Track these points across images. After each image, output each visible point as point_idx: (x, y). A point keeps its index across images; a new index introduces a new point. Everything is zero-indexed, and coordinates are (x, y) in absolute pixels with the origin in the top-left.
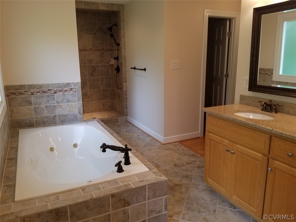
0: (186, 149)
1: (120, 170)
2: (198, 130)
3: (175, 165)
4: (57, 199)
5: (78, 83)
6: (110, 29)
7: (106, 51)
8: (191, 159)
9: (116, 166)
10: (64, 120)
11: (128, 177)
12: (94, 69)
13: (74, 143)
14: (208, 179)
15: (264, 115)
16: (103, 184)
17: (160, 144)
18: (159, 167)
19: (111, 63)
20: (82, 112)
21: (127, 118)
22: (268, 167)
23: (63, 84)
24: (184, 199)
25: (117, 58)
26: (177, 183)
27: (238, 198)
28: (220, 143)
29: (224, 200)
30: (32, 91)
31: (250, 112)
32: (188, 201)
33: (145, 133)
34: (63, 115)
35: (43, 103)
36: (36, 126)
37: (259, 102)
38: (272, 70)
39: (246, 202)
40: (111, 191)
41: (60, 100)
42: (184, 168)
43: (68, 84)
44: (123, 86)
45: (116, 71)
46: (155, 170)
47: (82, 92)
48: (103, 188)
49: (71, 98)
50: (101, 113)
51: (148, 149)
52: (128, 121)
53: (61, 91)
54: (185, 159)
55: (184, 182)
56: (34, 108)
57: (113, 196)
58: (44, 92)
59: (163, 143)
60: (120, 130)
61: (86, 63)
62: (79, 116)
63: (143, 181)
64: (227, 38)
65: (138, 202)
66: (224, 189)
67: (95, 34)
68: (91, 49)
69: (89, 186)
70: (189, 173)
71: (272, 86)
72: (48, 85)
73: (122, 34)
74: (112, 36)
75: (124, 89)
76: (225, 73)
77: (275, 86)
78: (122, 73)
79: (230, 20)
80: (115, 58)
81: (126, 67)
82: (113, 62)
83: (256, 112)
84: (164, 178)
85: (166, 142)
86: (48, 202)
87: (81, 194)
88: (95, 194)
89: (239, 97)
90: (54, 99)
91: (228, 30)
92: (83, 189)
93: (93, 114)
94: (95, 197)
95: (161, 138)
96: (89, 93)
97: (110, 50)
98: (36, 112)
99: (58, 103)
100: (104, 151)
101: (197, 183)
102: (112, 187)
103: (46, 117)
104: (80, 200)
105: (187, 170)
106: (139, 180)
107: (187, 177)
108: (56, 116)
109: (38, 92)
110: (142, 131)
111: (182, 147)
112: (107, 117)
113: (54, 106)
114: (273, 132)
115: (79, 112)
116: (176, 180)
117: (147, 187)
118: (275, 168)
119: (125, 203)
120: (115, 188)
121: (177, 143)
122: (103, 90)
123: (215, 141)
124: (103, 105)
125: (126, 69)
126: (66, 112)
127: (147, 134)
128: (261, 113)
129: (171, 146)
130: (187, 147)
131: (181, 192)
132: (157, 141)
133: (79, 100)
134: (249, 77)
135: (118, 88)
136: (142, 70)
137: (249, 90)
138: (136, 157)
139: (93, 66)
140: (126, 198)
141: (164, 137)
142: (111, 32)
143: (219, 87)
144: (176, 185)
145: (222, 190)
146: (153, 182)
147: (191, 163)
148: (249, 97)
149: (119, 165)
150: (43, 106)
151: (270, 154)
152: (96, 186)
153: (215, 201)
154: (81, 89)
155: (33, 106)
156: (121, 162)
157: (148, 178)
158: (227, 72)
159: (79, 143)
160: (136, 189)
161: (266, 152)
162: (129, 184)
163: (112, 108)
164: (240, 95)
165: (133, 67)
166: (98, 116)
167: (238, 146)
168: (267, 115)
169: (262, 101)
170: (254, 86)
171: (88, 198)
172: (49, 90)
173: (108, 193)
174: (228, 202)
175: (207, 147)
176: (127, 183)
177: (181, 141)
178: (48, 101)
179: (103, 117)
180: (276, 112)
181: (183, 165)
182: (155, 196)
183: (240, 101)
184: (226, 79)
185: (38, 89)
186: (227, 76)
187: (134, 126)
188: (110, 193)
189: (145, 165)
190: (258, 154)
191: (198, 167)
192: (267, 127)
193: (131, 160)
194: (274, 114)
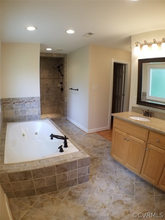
0: (100, 136)
1: (62, 151)
2: (107, 126)
3: (94, 146)
4: (25, 166)
5: (38, 97)
6: (59, 67)
7: (56, 79)
8: (104, 143)
9: (59, 148)
10: (31, 118)
11: (66, 155)
12: (49, 89)
13: (35, 132)
14: (113, 154)
15: (145, 118)
16: (51, 159)
17: (85, 134)
18: (85, 147)
19: (58, 86)
20: (40, 114)
21: (66, 118)
22: (146, 148)
23: (31, 97)
24: (99, 166)
25: (62, 83)
26: (95, 157)
27: (129, 165)
28: (121, 135)
29: (121, 166)
30: (14, 101)
31: (137, 116)
32: (101, 167)
33: (77, 127)
34: (30, 116)
35: (19, 108)
36: (16, 121)
37: (142, 111)
38: (146, 93)
39: (133, 167)
40: (56, 163)
41: (28, 107)
42: (99, 148)
43: (33, 98)
44: (64, 99)
45: (61, 91)
46: (83, 151)
47: (41, 102)
48: (51, 161)
49: (34, 106)
50: (52, 114)
51: (78, 136)
52: (67, 120)
53: (29, 102)
54: (100, 142)
55: (99, 156)
56: (15, 111)
57: (57, 166)
58: (20, 102)
59: (87, 133)
60: (62, 125)
61: (44, 86)
62: (39, 116)
63: (75, 157)
64: (124, 74)
65: (72, 169)
66: (121, 160)
67: (50, 70)
68: (47, 78)
69: (43, 160)
70: (102, 151)
71: (146, 101)
72: (22, 98)
73: (65, 70)
74: (59, 71)
75: (65, 101)
76: (123, 93)
77: (148, 101)
78: (64, 91)
79: (125, 65)
80: (60, 83)
81: (66, 88)
82: (59, 85)
83: (141, 117)
84: (88, 156)
85: (90, 133)
86: (20, 167)
87: (38, 164)
88: (47, 165)
89: (131, 107)
90: (25, 106)
91: (124, 70)
92: (40, 161)
93: (47, 115)
94: (46, 166)
95: (86, 130)
96: (45, 103)
97: (58, 78)
98: (15, 113)
99: (27, 109)
100: (52, 139)
101: (107, 156)
102: (57, 161)
103: (21, 116)
104: (38, 168)
105: (101, 149)
106: (73, 157)
107: (101, 153)
108: (26, 116)
109: (17, 102)
110: (75, 126)
111: (98, 136)
112: (55, 117)
113: (25, 110)
114: (151, 129)
115: (39, 114)
116: (95, 155)
117: (77, 161)
118: (150, 148)
119: (65, 170)
120: (58, 162)
121: (96, 133)
122: (53, 101)
123: (118, 133)
124: (53, 110)
125: (67, 89)
126: (31, 114)
127: (78, 127)
128: (143, 117)
129: (92, 135)
130: (101, 135)
131: (97, 162)
132: (84, 132)
133: (38, 107)
134: (137, 96)
135: (62, 100)
136: (76, 90)
137: (137, 104)
138: (71, 142)
139: (48, 88)
140: (65, 168)
141: (88, 130)
142: (59, 68)
143: (119, 101)
144: (95, 158)
145: (121, 161)
146: (82, 158)
147: (103, 145)
148: (137, 108)
149: (60, 148)
150: (19, 110)
151: (148, 141)
152: (47, 160)
153: (116, 166)
154: (40, 100)
155: (14, 110)
156: (62, 146)
157: (78, 156)
158: (124, 93)
159: (38, 132)
160: (71, 162)
161: (146, 140)
162: (67, 159)
163: (58, 112)
164: (132, 107)
165: (71, 88)
166: (50, 116)
167: (131, 136)
168: (147, 118)
169: (144, 110)
170: (140, 102)
171: (42, 167)
172: (23, 101)
173: (54, 164)
174: (123, 166)
175: (113, 137)
176: (65, 159)
177: (98, 132)
178: (22, 107)
179: (53, 117)
180: (151, 117)
181: (99, 146)
182: (82, 166)
183: (132, 110)
184: (123, 97)
185: (17, 100)
186: (124, 95)
187: (70, 122)
188: (55, 164)
189: (76, 148)
190: (142, 141)
191: (107, 147)
192: (147, 126)
193: (68, 144)
194: (149, 118)
